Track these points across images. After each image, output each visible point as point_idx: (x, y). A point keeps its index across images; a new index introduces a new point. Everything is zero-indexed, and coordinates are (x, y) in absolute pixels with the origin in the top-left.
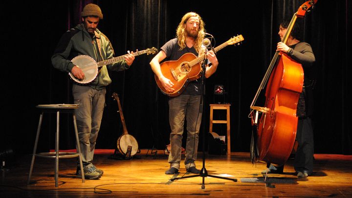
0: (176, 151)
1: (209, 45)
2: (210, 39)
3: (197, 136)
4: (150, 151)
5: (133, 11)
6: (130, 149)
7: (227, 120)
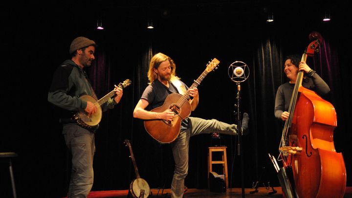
2: (243, 68)
4: (161, 193)
6: (142, 193)
7: (224, 161)
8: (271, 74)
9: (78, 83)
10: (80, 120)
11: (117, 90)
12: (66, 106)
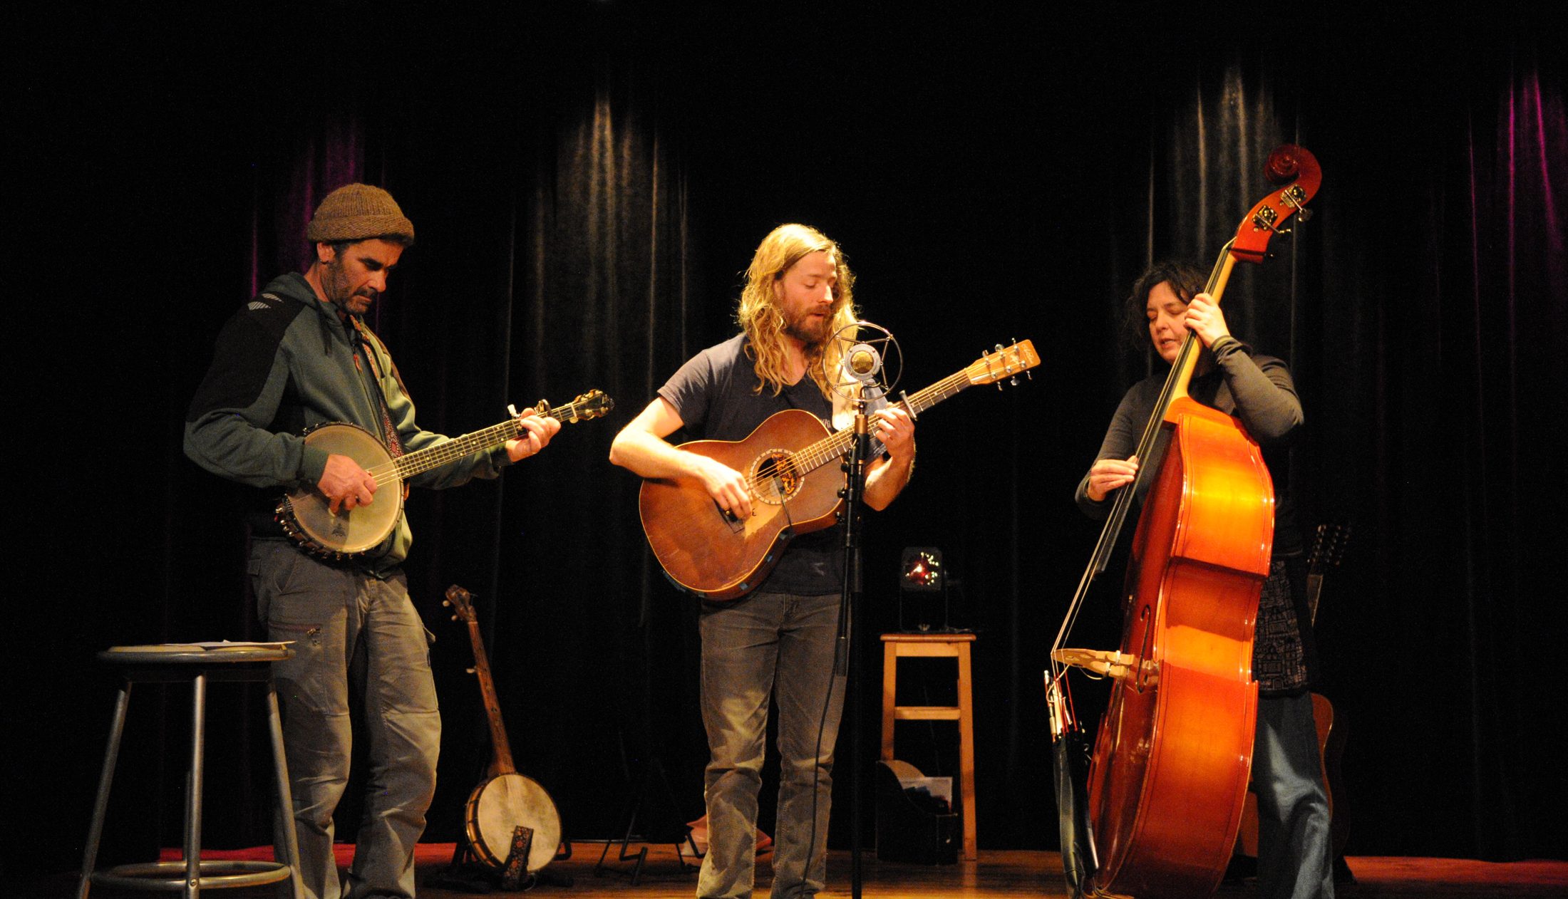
0: (734, 844)
1: (874, 370)
2: (879, 347)
3: (824, 774)
4: (614, 851)
5: (540, 226)
6: (522, 843)
7: (958, 706)
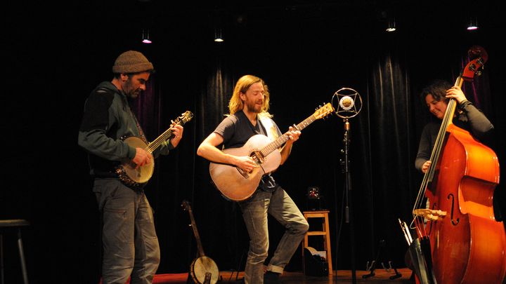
2: (353, 97)
6: (208, 278)
7: (325, 231)
8: (392, 105)
9: (121, 118)
10: (124, 174)
11: (175, 128)
12: (106, 154)
